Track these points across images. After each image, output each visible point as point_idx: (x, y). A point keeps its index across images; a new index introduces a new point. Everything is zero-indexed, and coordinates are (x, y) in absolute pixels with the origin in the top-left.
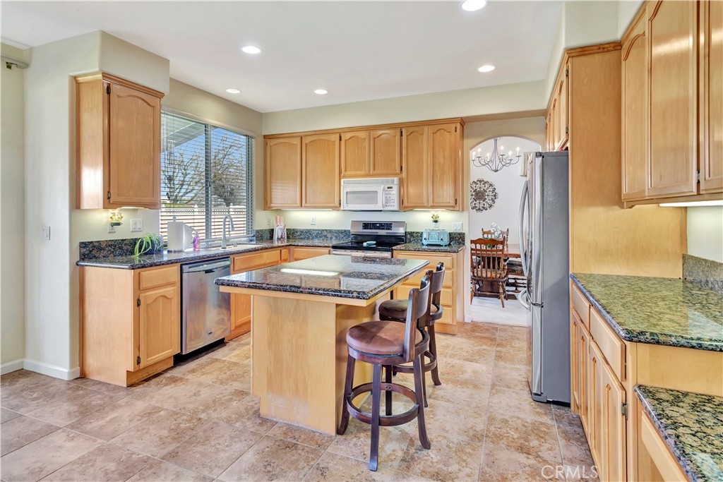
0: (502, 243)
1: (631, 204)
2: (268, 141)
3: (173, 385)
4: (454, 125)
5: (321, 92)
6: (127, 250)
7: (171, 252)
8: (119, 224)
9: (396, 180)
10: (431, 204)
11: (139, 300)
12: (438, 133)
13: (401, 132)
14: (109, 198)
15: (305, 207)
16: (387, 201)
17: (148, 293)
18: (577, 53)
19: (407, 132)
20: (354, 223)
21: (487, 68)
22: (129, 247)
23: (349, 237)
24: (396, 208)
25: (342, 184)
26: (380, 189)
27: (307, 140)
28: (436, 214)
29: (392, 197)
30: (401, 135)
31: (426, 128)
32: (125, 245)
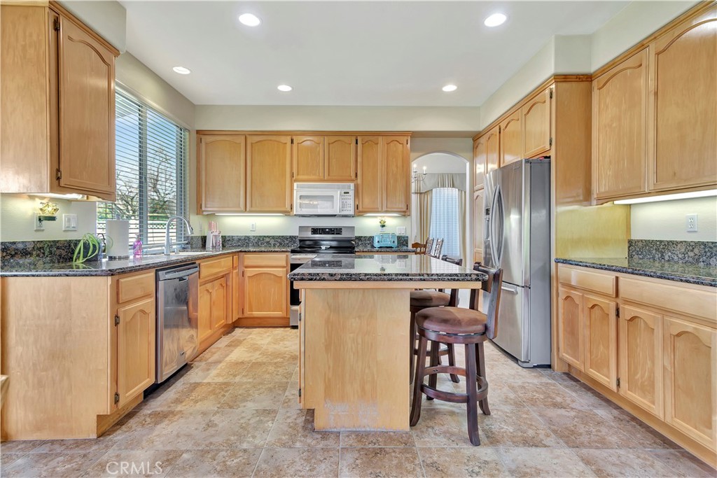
0: (425, 246)
1: (600, 202)
2: (204, 138)
3: (166, 422)
4: (406, 138)
5: (284, 88)
6: (60, 256)
7: (115, 258)
8: (53, 219)
9: (352, 185)
10: (384, 209)
11: (117, 317)
12: (392, 144)
13: (357, 140)
14: (58, 179)
15: (250, 212)
16: (343, 206)
17: (127, 308)
18: (561, 78)
19: (362, 140)
20: (302, 228)
21: (450, 88)
22: (63, 252)
23: (295, 242)
24: (352, 213)
25: (295, 188)
26: (337, 194)
27: (250, 140)
28: (383, 219)
29: (349, 202)
30: (357, 143)
31: (380, 138)
32: (58, 248)
